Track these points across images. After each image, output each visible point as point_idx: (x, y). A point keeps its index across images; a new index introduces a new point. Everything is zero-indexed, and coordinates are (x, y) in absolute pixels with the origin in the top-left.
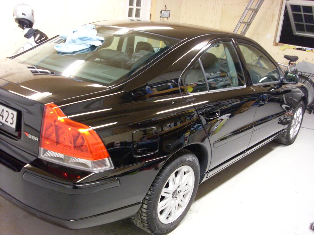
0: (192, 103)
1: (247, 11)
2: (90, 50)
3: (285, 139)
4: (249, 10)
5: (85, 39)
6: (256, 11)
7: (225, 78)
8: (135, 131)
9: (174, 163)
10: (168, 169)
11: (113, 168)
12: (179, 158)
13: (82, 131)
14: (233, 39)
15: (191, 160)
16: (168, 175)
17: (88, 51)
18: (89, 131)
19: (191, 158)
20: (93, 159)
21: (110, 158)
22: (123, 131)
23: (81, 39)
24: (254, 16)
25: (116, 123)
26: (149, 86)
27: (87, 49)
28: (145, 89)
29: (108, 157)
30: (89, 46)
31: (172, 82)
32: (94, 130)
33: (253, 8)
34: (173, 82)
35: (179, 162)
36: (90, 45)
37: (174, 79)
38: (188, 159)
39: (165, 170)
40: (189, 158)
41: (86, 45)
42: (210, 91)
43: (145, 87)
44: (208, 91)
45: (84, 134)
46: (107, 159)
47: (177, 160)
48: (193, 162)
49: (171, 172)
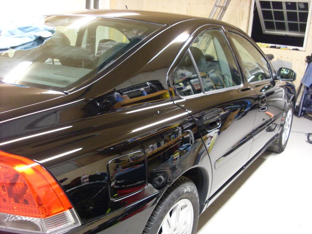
0: (187, 110)
1: (216, 8)
2: (35, 43)
3: (277, 146)
4: (218, 7)
5: (28, 29)
6: (225, 8)
7: (206, 79)
8: (110, 160)
9: (168, 200)
10: (161, 208)
11: (80, 224)
12: (175, 190)
13: (20, 168)
14: (222, 27)
15: (189, 191)
16: (162, 218)
17: (33, 45)
18: (34, 168)
19: (189, 187)
20: (44, 216)
21: (73, 209)
22: (91, 161)
23: (22, 29)
24: (223, 13)
25: (81, 149)
26: (118, 91)
27: (32, 43)
28: (113, 96)
29: (70, 208)
30: (34, 39)
31: (147, 86)
32: (42, 165)
33: (222, 5)
34: (149, 85)
35: (175, 196)
36: (35, 36)
37: (149, 82)
38: (185, 191)
39: (158, 212)
40: (187, 188)
41: (30, 37)
42: (206, 92)
43: (114, 94)
44: (204, 93)
45: (23, 174)
46: (68, 212)
47: (173, 194)
48: (192, 193)
49: (165, 212)
